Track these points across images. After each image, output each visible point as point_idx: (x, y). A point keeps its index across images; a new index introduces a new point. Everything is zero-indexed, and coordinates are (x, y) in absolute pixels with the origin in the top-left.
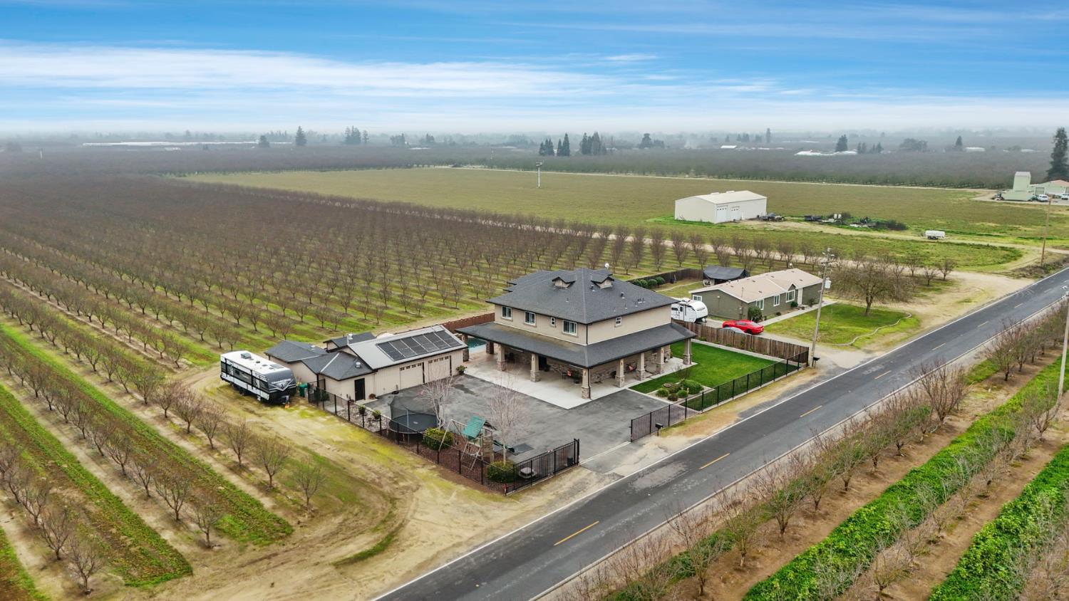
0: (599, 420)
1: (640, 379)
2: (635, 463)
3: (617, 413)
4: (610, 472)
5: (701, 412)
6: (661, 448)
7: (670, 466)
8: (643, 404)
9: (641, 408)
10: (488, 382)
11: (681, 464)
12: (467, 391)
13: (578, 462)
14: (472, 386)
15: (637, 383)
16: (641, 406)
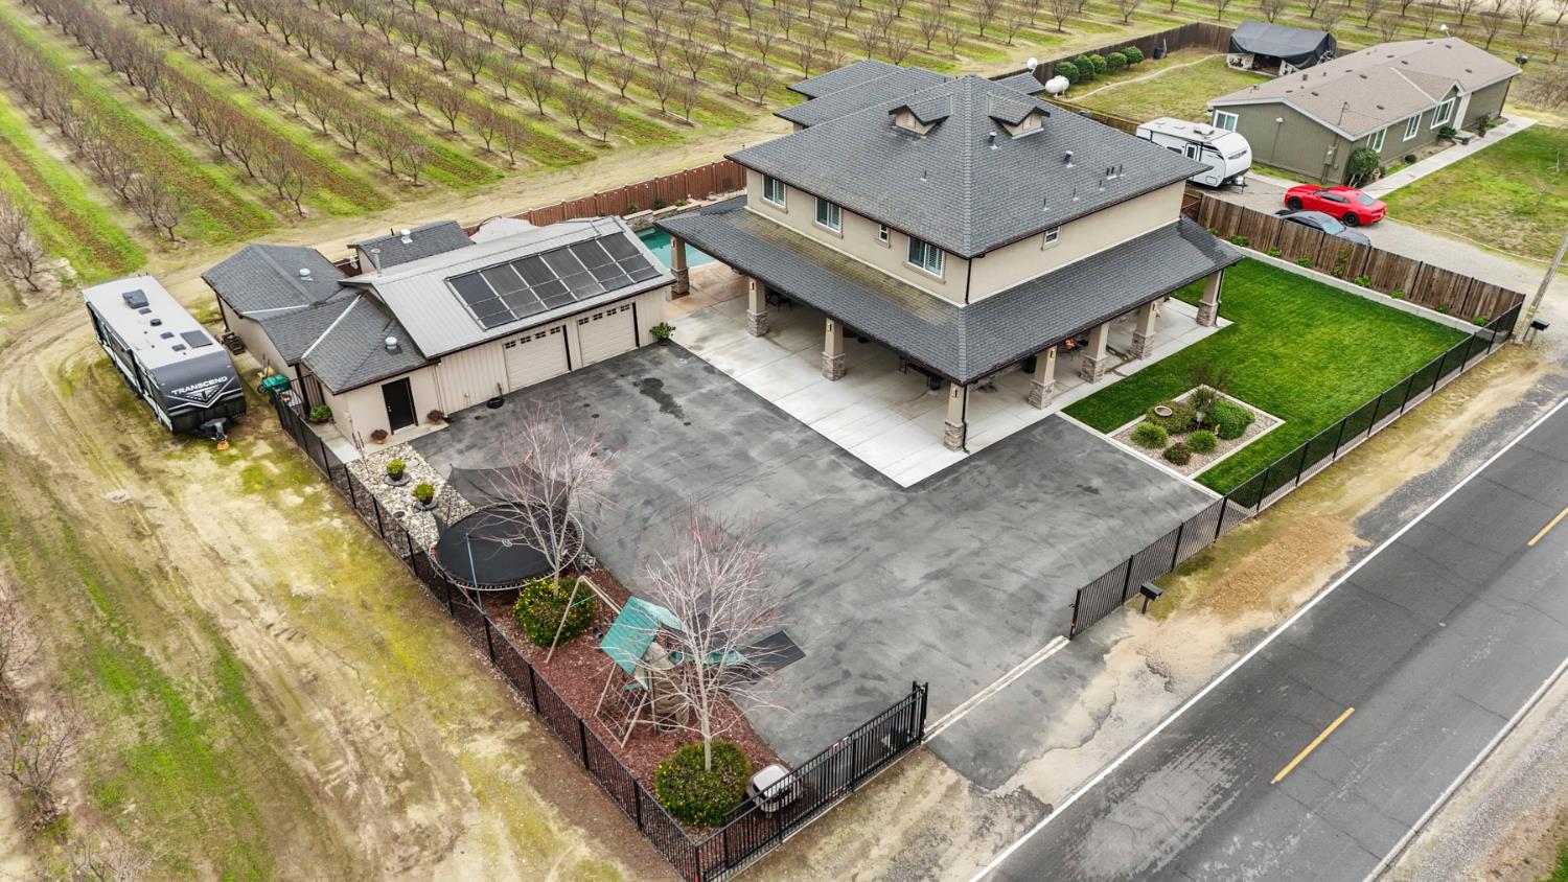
0: (985, 537)
1: (1090, 380)
2: (1085, 740)
3: (1032, 508)
4: (1012, 785)
5: (1252, 512)
6: (1154, 671)
7: (1184, 761)
8: (1100, 474)
9: (1096, 491)
10: (722, 375)
11: (1212, 754)
12: (667, 405)
13: (921, 734)
14: (682, 386)
15: (1085, 390)
16: (1096, 482)
